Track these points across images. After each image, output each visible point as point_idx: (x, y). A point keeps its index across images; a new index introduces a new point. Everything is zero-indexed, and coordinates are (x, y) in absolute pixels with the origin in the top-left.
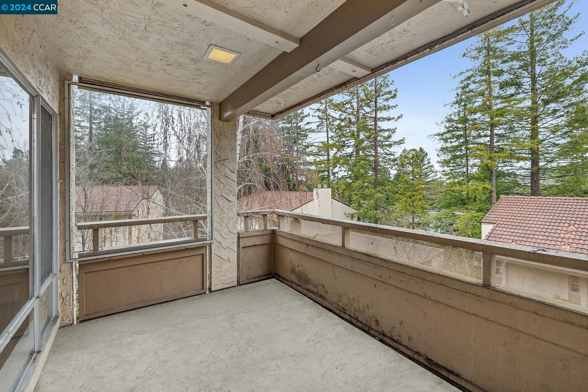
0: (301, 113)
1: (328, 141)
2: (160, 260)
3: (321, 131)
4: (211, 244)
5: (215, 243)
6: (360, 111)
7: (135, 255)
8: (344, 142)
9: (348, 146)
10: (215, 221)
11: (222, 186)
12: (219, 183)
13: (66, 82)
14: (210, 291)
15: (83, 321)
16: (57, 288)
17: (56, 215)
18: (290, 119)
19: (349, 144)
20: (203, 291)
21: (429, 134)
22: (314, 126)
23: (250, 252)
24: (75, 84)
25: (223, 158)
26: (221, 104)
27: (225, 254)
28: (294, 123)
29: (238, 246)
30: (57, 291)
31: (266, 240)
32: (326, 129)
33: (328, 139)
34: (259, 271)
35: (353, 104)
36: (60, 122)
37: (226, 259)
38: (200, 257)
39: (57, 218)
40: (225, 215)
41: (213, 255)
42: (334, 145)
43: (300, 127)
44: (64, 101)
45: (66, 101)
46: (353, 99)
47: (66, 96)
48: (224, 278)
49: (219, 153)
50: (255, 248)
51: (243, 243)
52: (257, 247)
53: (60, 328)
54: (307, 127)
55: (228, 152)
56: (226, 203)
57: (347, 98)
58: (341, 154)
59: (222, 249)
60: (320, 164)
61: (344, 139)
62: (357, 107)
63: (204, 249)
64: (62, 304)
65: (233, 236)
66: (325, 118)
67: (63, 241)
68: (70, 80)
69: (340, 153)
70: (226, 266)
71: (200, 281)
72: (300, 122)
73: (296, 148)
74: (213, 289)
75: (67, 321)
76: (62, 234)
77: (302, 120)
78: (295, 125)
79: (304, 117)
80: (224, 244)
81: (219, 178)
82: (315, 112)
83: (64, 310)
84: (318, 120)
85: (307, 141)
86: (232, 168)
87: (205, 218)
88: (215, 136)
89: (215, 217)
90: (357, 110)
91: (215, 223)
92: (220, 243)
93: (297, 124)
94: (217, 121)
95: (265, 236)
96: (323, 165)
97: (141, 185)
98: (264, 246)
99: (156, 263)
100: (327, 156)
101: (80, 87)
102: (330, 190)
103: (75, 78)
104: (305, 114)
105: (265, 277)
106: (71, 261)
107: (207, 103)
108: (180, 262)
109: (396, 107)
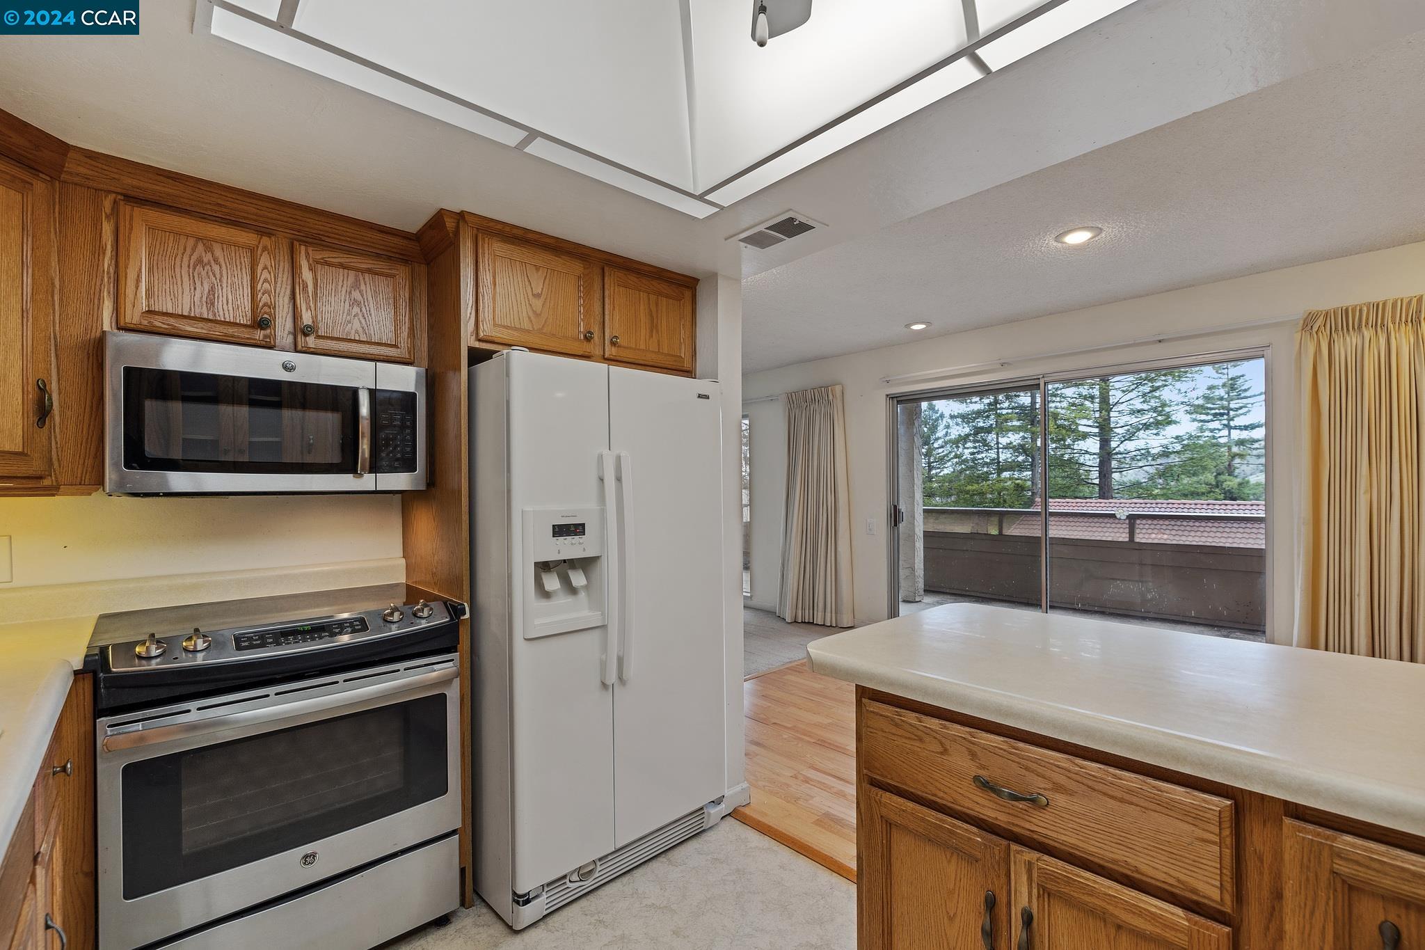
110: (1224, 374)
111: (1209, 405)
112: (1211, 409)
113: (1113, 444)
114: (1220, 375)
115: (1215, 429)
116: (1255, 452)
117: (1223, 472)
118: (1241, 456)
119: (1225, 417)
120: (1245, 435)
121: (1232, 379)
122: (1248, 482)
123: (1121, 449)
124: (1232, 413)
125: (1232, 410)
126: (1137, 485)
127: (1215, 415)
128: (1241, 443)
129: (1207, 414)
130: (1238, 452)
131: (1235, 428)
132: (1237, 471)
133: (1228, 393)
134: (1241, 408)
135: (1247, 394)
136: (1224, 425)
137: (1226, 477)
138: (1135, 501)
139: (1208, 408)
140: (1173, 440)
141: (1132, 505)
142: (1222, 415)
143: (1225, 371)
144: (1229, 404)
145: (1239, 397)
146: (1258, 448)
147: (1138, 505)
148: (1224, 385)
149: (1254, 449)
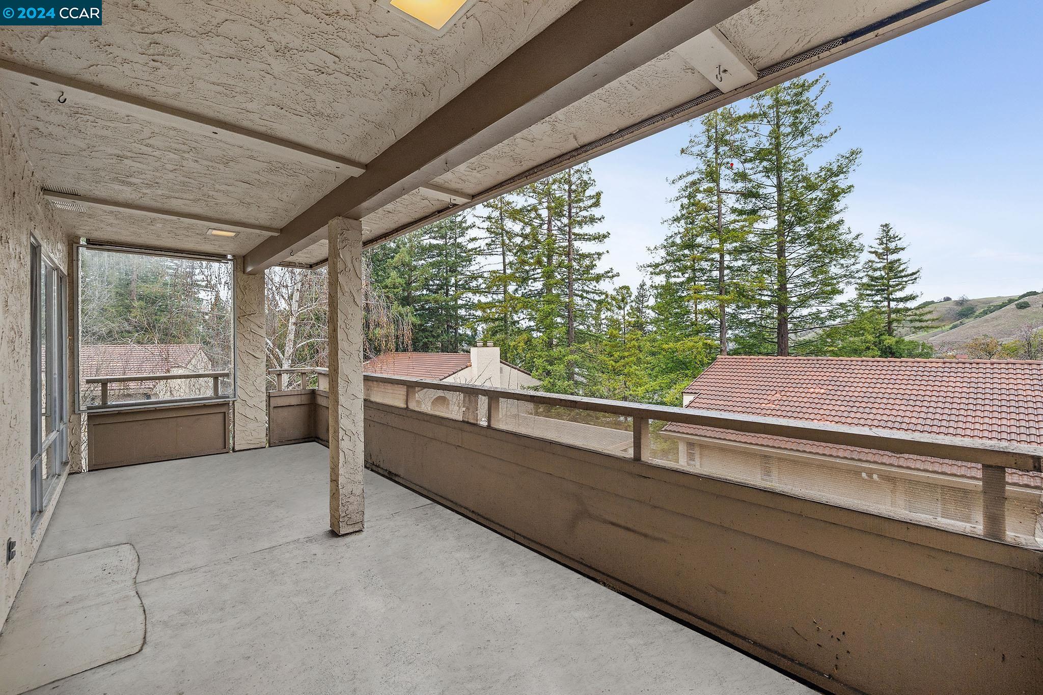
0: (461, 222)
1: (504, 270)
2: (174, 416)
3: (494, 253)
4: (234, 401)
5: (239, 400)
6: (553, 223)
7: (146, 409)
8: (527, 272)
9: (535, 280)
10: (238, 379)
11: (248, 341)
12: (244, 338)
13: (74, 245)
14: (234, 451)
15: (92, 471)
16: (67, 437)
17: (66, 369)
18: (443, 231)
19: (536, 276)
20: (225, 451)
21: (640, 265)
22: (482, 244)
23: (285, 413)
24: (82, 246)
25: (248, 313)
26: (244, 257)
27: (251, 413)
28: (450, 238)
29: (268, 405)
30: (67, 439)
31: (304, 400)
32: (501, 250)
33: (504, 267)
34: (297, 433)
35: (540, 212)
36: (69, 282)
37: (252, 417)
38: (222, 415)
39: (66, 372)
40: (251, 372)
41: (236, 414)
42: (512, 277)
43: (459, 246)
44: (72, 262)
45: (75, 263)
46: (540, 203)
47: (75, 258)
48: (250, 438)
49: (244, 308)
50: (290, 409)
51: (274, 402)
52: (292, 407)
53: (69, 474)
54: (471, 246)
55: (255, 307)
56: (253, 360)
57: (533, 201)
58: (525, 291)
59: (248, 408)
60: (490, 308)
61: (527, 268)
62: (549, 216)
63: (226, 407)
64: (71, 452)
65: (260, 394)
66: (498, 232)
67: (72, 394)
68: (79, 243)
69: (523, 291)
70: (252, 425)
71: (221, 440)
72: (460, 237)
73: (453, 280)
74: (237, 448)
75: (76, 469)
76: (71, 387)
77: (462, 234)
78: (452, 241)
79: (467, 229)
80: (250, 403)
81: (244, 334)
82: (484, 221)
83: (73, 458)
84: (488, 235)
85: (472, 268)
86: (259, 323)
87: (227, 375)
88: (238, 290)
89: (238, 374)
90: (548, 220)
91: (238, 380)
92: (244, 402)
93: (455, 240)
94: (240, 274)
95: (303, 396)
96: (494, 310)
97: (158, 343)
98: (302, 407)
99: (171, 420)
100: (503, 295)
101: (88, 248)
102: (497, 350)
103: (83, 241)
104: (469, 223)
105: (303, 440)
106: (79, 412)
107: (229, 257)
108: (198, 419)
109: (602, 220)
110: (884, 259)
111: (873, 283)
112: (875, 286)
113: (789, 310)
114: (881, 260)
115: (877, 301)
116: (909, 318)
117: (884, 333)
118: (898, 321)
119: (886, 292)
120: (901, 305)
121: (890, 263)
122: (903, 340)
123: (796, 314)
124: (891, 289)
125: (891, 286)
126: (809, 343)
127: (878, 291)
128: (897, 311)
129: (872, 290)
130: (896, 318)
131: (893, 300)
132: (895, 332)
133: (888, 274)
134: (897, 285)
135: (903, 274)
136: (885, 298)
137: (887, 337)
138: (800, 358)
139: (872, 285)
140: (837, 306)
141: (797, 362)
142: (883, 290)
143: (885, 257)
144: (889, 282)
145: (896, 277)
146: (910, 315)
147: (801, 362)
148: (884, 267)
149: (908, 316)
